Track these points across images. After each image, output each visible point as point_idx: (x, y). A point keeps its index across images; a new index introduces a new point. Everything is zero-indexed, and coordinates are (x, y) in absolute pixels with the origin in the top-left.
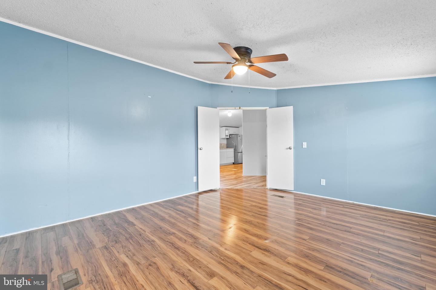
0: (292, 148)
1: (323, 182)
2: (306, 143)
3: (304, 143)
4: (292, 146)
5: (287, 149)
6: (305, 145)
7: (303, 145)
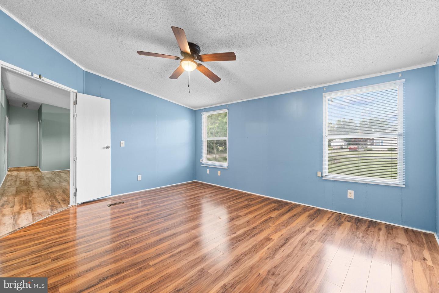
0: (110, 147)
1: (140, 178)
2: (124, 141)
3: (122, 142)
4: (110, 145)
5: (104, 148)
6: (123, 144)
7: (121, 144)
